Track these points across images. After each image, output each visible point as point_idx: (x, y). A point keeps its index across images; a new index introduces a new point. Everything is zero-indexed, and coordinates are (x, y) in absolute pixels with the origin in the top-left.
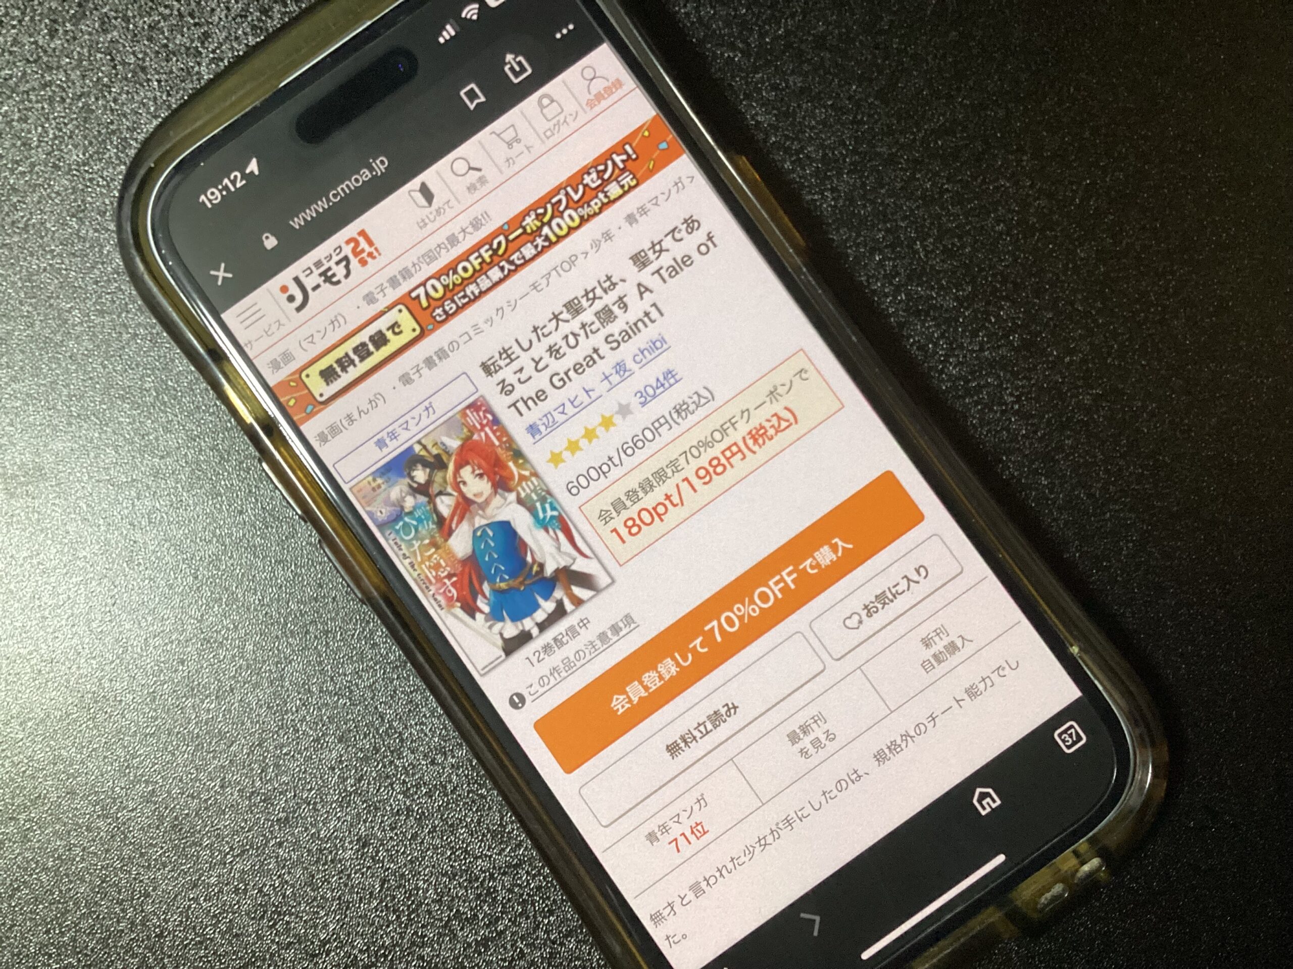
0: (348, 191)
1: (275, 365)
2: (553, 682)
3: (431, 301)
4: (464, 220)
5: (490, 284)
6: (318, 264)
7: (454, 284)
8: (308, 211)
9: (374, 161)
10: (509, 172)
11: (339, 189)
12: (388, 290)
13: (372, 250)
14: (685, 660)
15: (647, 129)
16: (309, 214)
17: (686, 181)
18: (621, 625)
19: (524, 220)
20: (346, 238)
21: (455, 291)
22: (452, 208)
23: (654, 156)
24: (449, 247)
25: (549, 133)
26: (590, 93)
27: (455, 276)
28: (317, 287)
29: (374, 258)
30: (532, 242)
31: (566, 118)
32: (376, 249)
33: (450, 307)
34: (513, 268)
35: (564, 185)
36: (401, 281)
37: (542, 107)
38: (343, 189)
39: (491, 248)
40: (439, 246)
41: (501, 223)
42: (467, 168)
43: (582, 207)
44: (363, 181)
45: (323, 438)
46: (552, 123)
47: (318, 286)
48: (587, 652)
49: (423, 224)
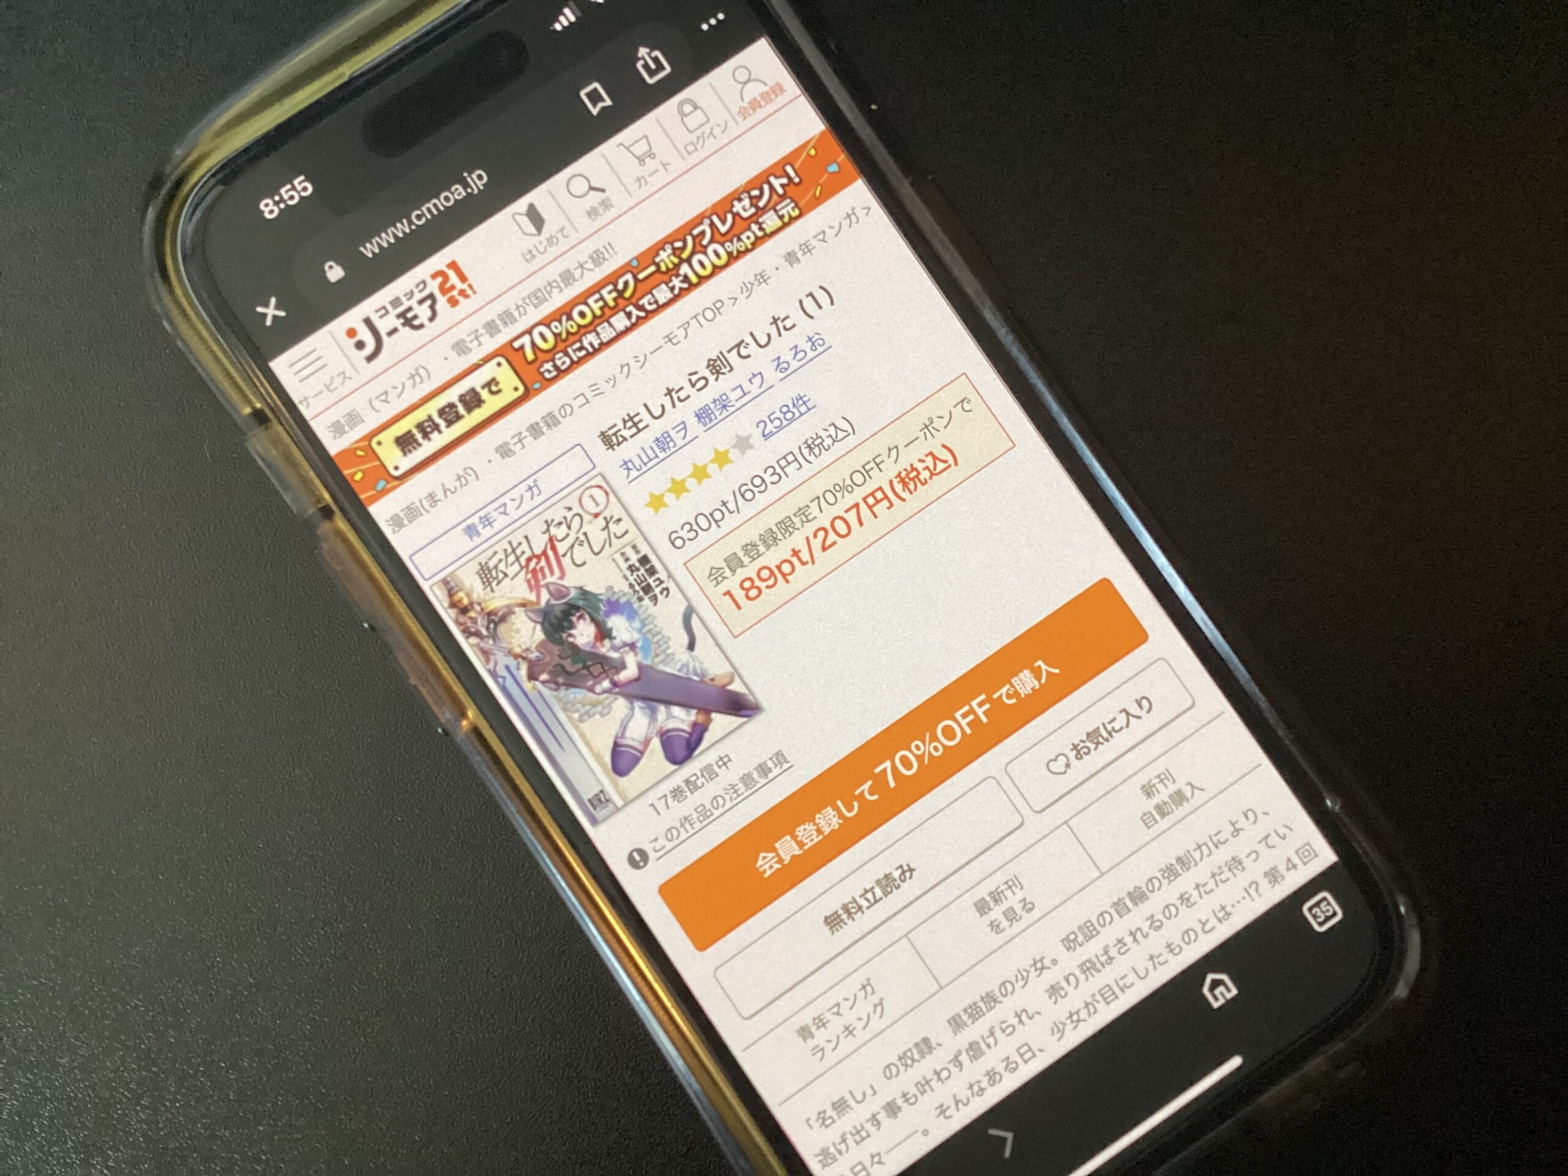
0: (435, 212)
1: (338, 429)
2: (684, 835)
3: (538, 352)
5: (614, 334)
6: (396, 302)
7: (568, 333)
8: (383, 235)
9: (470, 174)
11: (424, 209)
12: (485, 339)
13: (465, 286)
14: (850, 810)
15: (813, 147)
16: (386, 239)
17: (861, 213)
18: (770, 764)
19: (658, 254)
20: (432, 272)
21: (568, 343)
22: (566, 237)
23: (821, 182)
24: (562, 285)
27: (571, 322)
29: (467, 296)
30: (667, 284)
31: (712, 128)
32: (470, 286)
34: (642, 314)
36: (501, 327)
37: (683, 115)
38: (429, 210)
39: (616, 289)
40: (550, 284)
41: (627, 259)
42: (586, 187)
44: (456, 200)
45: (397, 522)
46: (693, 137)
47: (395, 330)
48: (727, 797)
49: (530, 256)
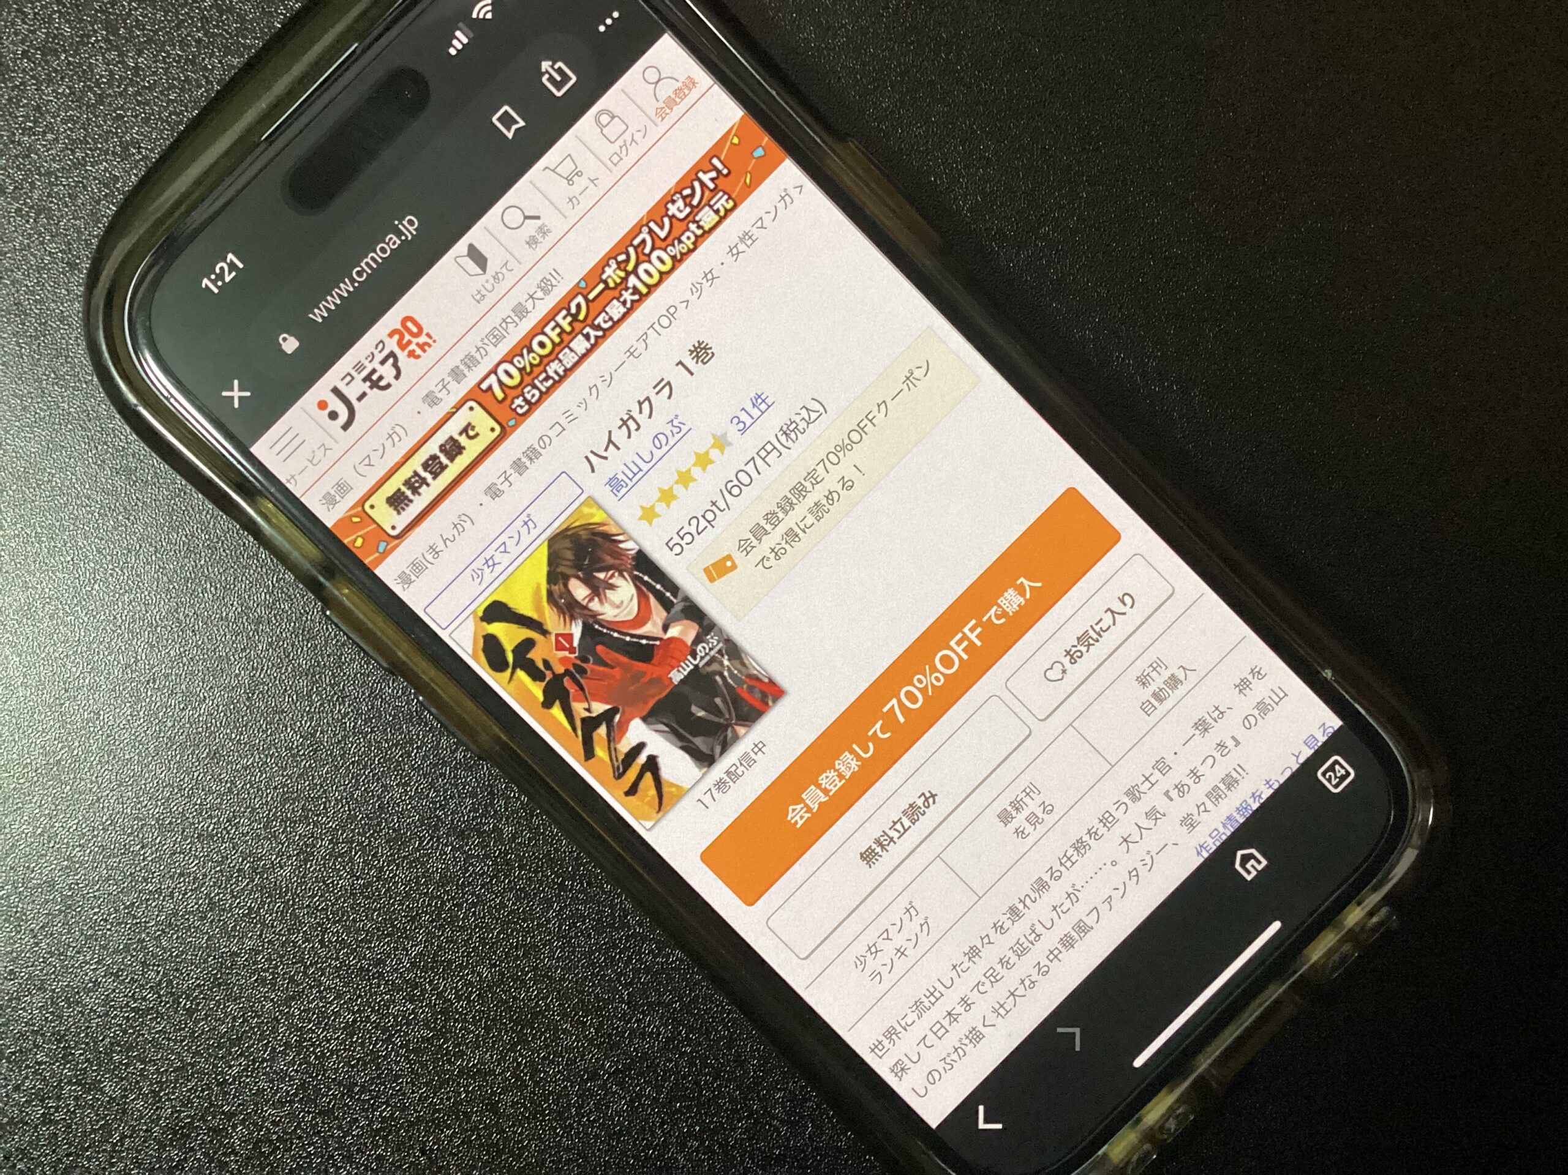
4: (531, 284)
10: (574, 215)
25: (615, 159)
26: (657, 100)
28: (364, 395)
33: (532, 394)
35: (645, 222)
43: (673, 245)
